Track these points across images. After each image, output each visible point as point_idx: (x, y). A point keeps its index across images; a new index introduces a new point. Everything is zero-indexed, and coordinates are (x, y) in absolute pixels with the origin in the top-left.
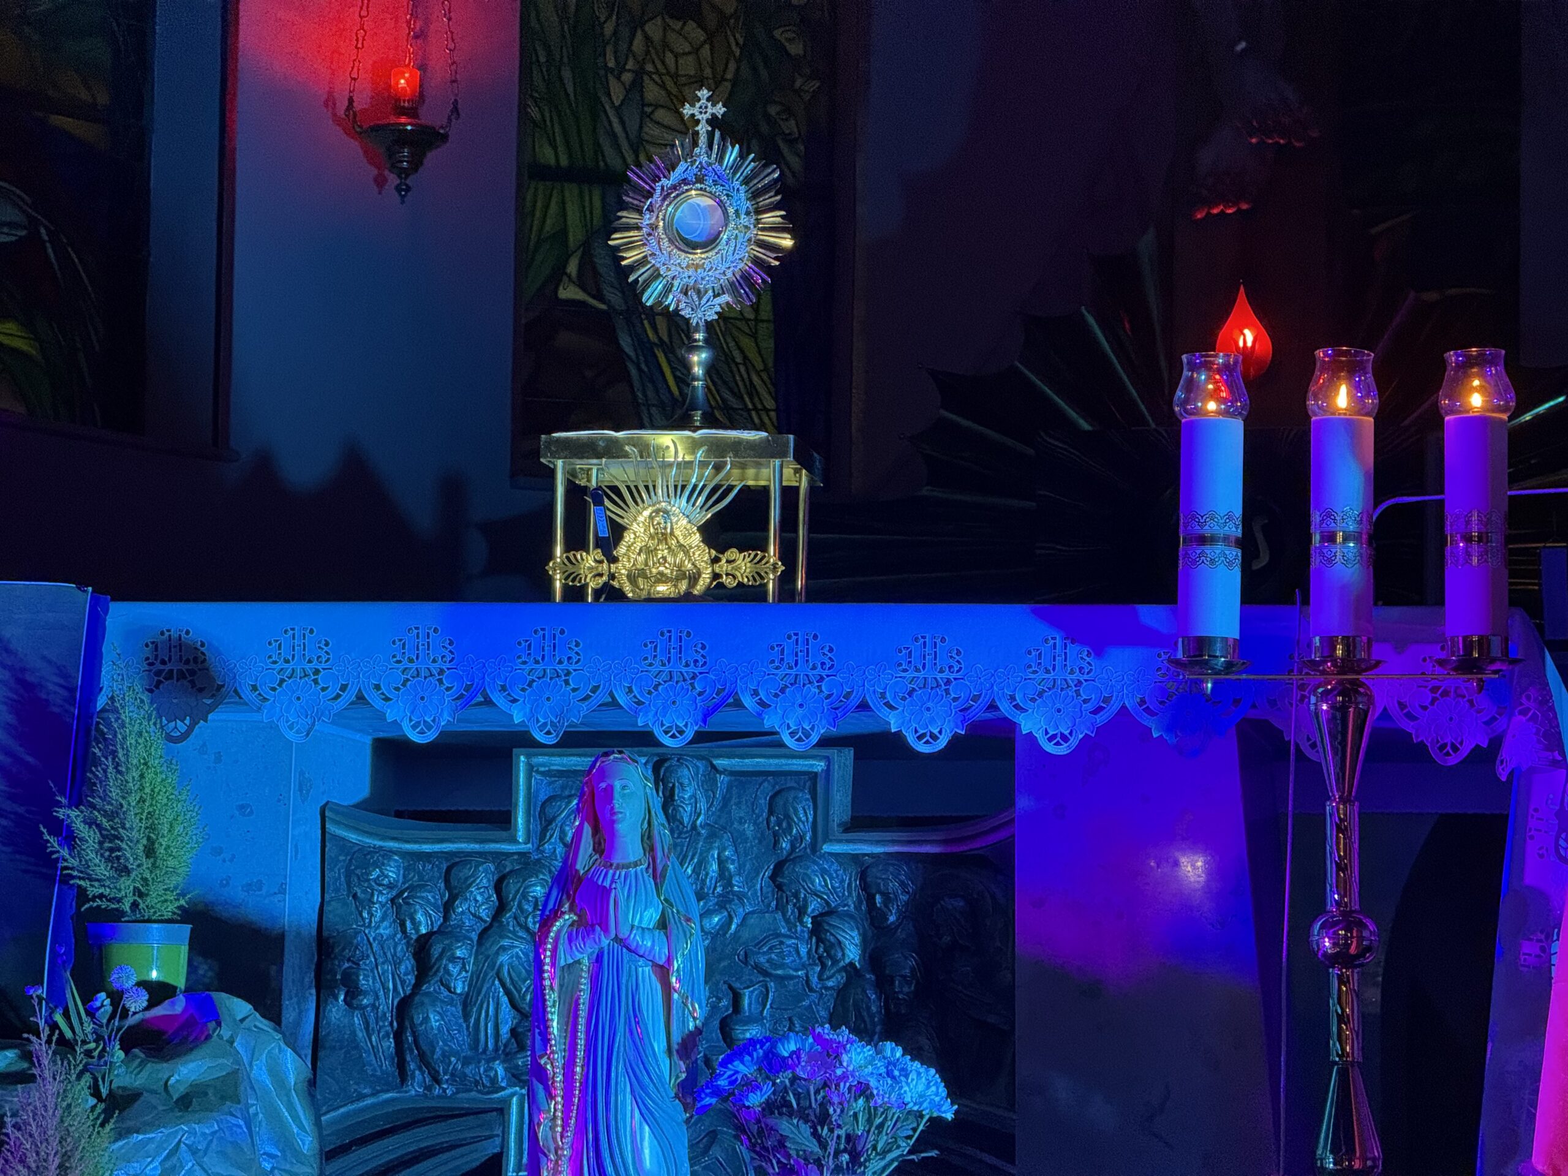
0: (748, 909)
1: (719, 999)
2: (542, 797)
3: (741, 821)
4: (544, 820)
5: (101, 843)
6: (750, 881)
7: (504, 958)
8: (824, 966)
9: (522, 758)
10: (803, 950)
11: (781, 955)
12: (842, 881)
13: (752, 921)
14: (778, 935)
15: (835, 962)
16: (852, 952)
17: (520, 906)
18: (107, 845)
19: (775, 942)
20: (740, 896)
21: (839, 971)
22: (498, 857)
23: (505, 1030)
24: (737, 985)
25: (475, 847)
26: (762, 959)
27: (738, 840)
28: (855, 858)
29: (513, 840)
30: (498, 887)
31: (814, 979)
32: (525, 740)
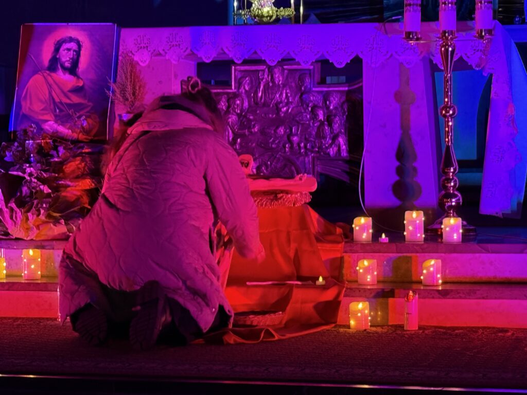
0: (294, 106)
1: (286, 130)
3: (291, 82)
4: (239, 84)
8: (314, 121)
9: (233, 67)
10: (308, 116)
11: (302, 118)
12: (318, 98)
13: (295, 109)
14: (301, 112)
15: (317, 119)
16: (321, 117)
17: (234, 106)
19: (301, 114)
20: (291, 102)
21: (318, 122)
22: (228, 94)
23: (231, 139)
24: (291, 126)
25: (221, 91)
26: (297, 119)
27: (290, 88)
28: (322, 92)
29: (231, 89)
30: (228, 101)
31: (311, 124)
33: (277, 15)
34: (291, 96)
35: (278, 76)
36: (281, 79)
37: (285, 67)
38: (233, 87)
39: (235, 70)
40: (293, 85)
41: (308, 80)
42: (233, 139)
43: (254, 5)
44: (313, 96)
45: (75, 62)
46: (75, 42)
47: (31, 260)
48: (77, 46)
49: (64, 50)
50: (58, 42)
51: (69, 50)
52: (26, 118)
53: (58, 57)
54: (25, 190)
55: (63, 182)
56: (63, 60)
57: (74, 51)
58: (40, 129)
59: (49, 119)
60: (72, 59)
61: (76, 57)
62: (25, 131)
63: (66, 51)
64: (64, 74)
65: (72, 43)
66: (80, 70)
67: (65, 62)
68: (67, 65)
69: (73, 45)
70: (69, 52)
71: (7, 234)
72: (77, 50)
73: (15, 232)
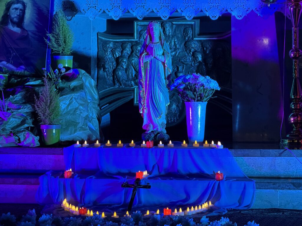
0: (180, 51)
1: (175, 68)
2: (140, 30)
3: (178, 34)
4: (140, 35)
5: (55, 40)
6: (180, 45)
7: (133, 61)
8: (195, 62)
9: (136, 23)
10: (191, 59)
11: (186, 60)
12: (198, 45)
13: (181, 53)
15: (197, 61)
16: (200, 59)
17: (136, 51)
18: (57, 41)
19: (185, 57)
20: (178, 49)
21: (198, 63)
22: (132, 42)
23: (134, 75)
24: (178, 66)
25: (127, 40)
26: (183, 61)
27: (178, 38)
28: (200, 41)
29: (134, 39)
30: (132, 47)
31: (193, 64)
32: (136, 19)
34: (178, 43)
35: (169, 29)
39: (137, 25)
40: (180, 35)
41: (190, 32)
45: (21, 18)
48: (23, 7)
49: (13, 9)
50: (9, 3)
51: (16, 9)
56: (13, 16)
60: (19, 16)
61: (21, 14)
63: (14, 10)
64: (13, 27)
65: (19, 4)
67: (13, 18)
68: (15, 20)
70: (17, 11)
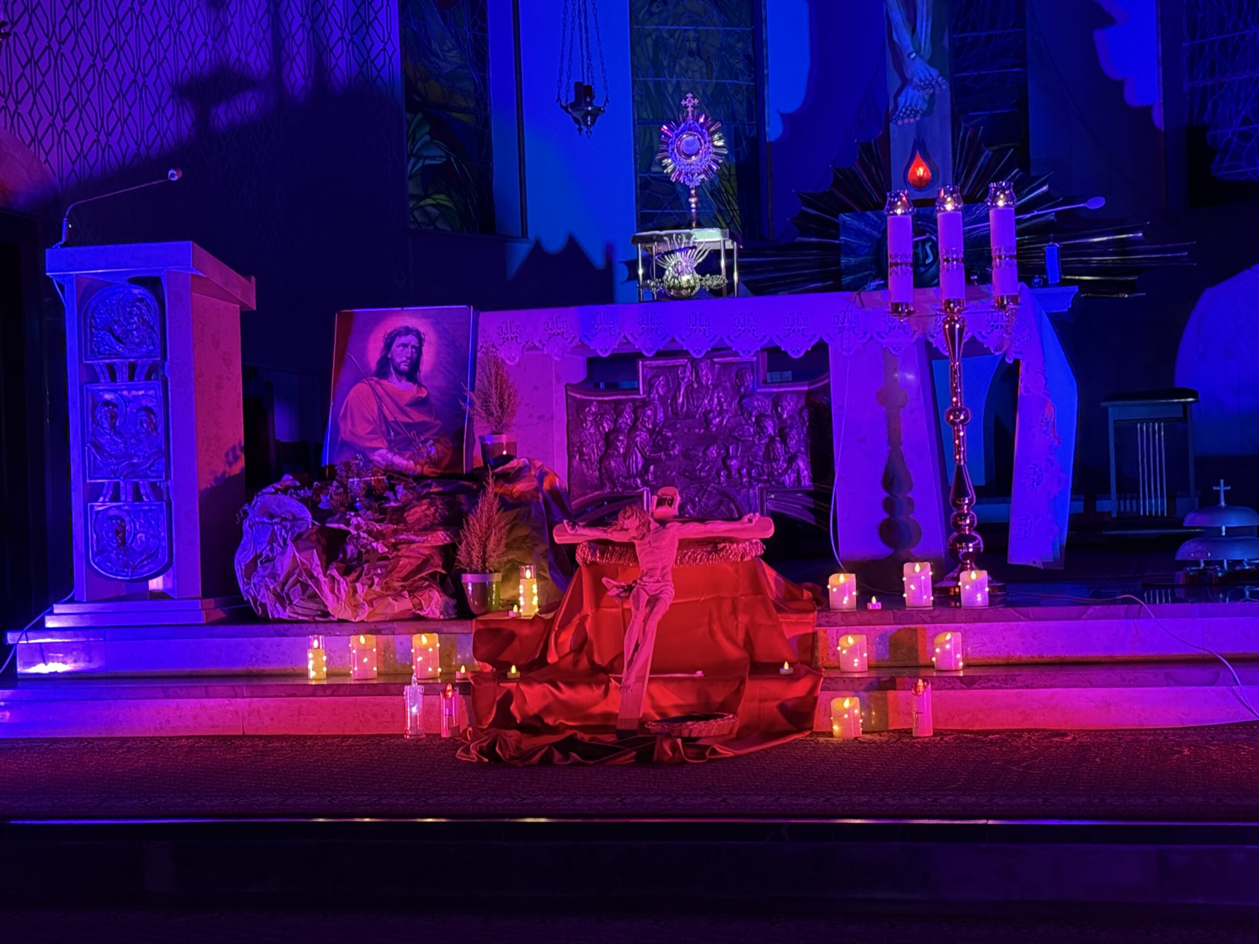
0: (730, 415)
1: (720, 450)
2: (649, 376)
3: (725, 382)
4: (650, 385)
5: (483, 404)
6: (730, 405)
8: (760, 436)
9: (640, 363)
10: (752, 430)
11: (743, 433)
12: (765, 403)
13: (732, 420)
14: (741, 424)
15: (764, 434)
16: (771, 431)
17: (643, 419)
19: (741, 427)
20: (727, 411)
21: (766, 437)
22: (634, 401)
23: (640, 466)
24: (727, 445)
25: (624, 397)
26: (736, 434)
27: (724, 389)
28: (771, 394)
29: (639, 394)
30: (634, 412)
31: (757, 441)
32: (640, 356)
33: (701, 286)
34: (726, 401)
35: (706, 373)
36: (710, 377)
37: (715, 360)
38: (641, 392)
39: (643, 366)
40: (728, 385)
41: (749, 377)
42: (643, 466)
43: (667, 272)
44: (758, 400)
45: (415, 364)
46: (414, 335)
47: (363, 651)
48: (417, 341)
49: (398, 346)
50: (390, 334)
51: (405, 346)
52: (347, 445)
53: (389, 356)
54: (350, 549)
55: (404, 537)
56: (398, 360)
57: (413, 347)
58: (368, 461)
59: (380, 446)
60: (410, 358)
61: (415, 356)
62: (348, 466)
63: (401, 348)
64: (400, 381)
65: (410, 336)
66: (422, 374)
67: (399, 364)
68: (404, 367)
69: (411, 339)
70: (406, 349)
71: (326, 614)
72: (417, 345)
73: (339, 611)
